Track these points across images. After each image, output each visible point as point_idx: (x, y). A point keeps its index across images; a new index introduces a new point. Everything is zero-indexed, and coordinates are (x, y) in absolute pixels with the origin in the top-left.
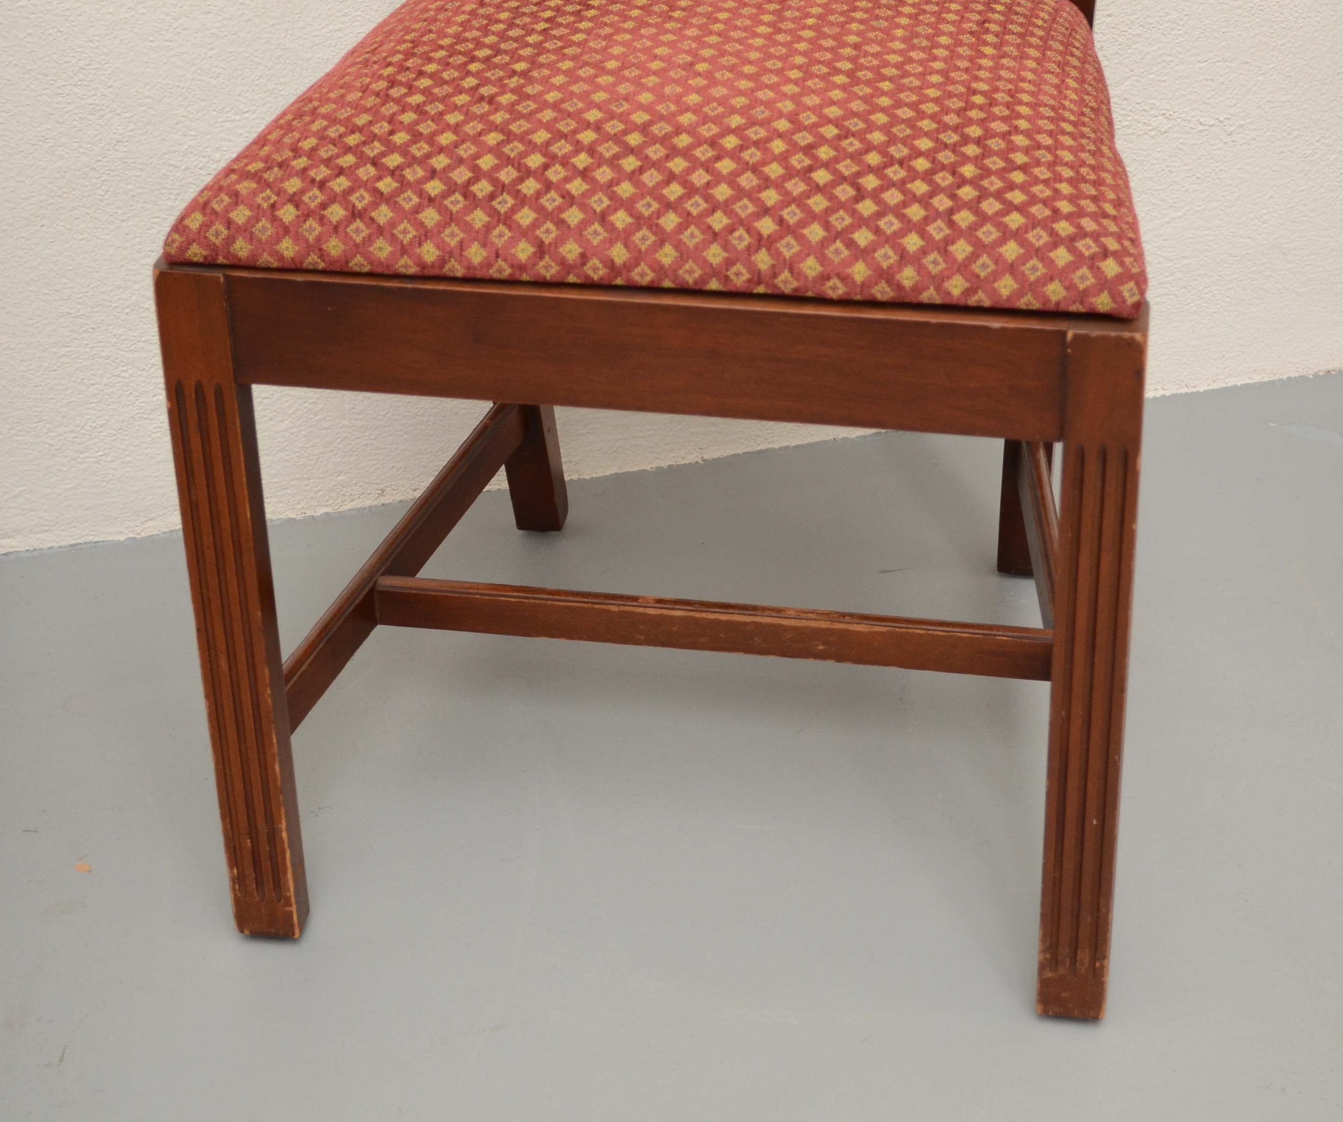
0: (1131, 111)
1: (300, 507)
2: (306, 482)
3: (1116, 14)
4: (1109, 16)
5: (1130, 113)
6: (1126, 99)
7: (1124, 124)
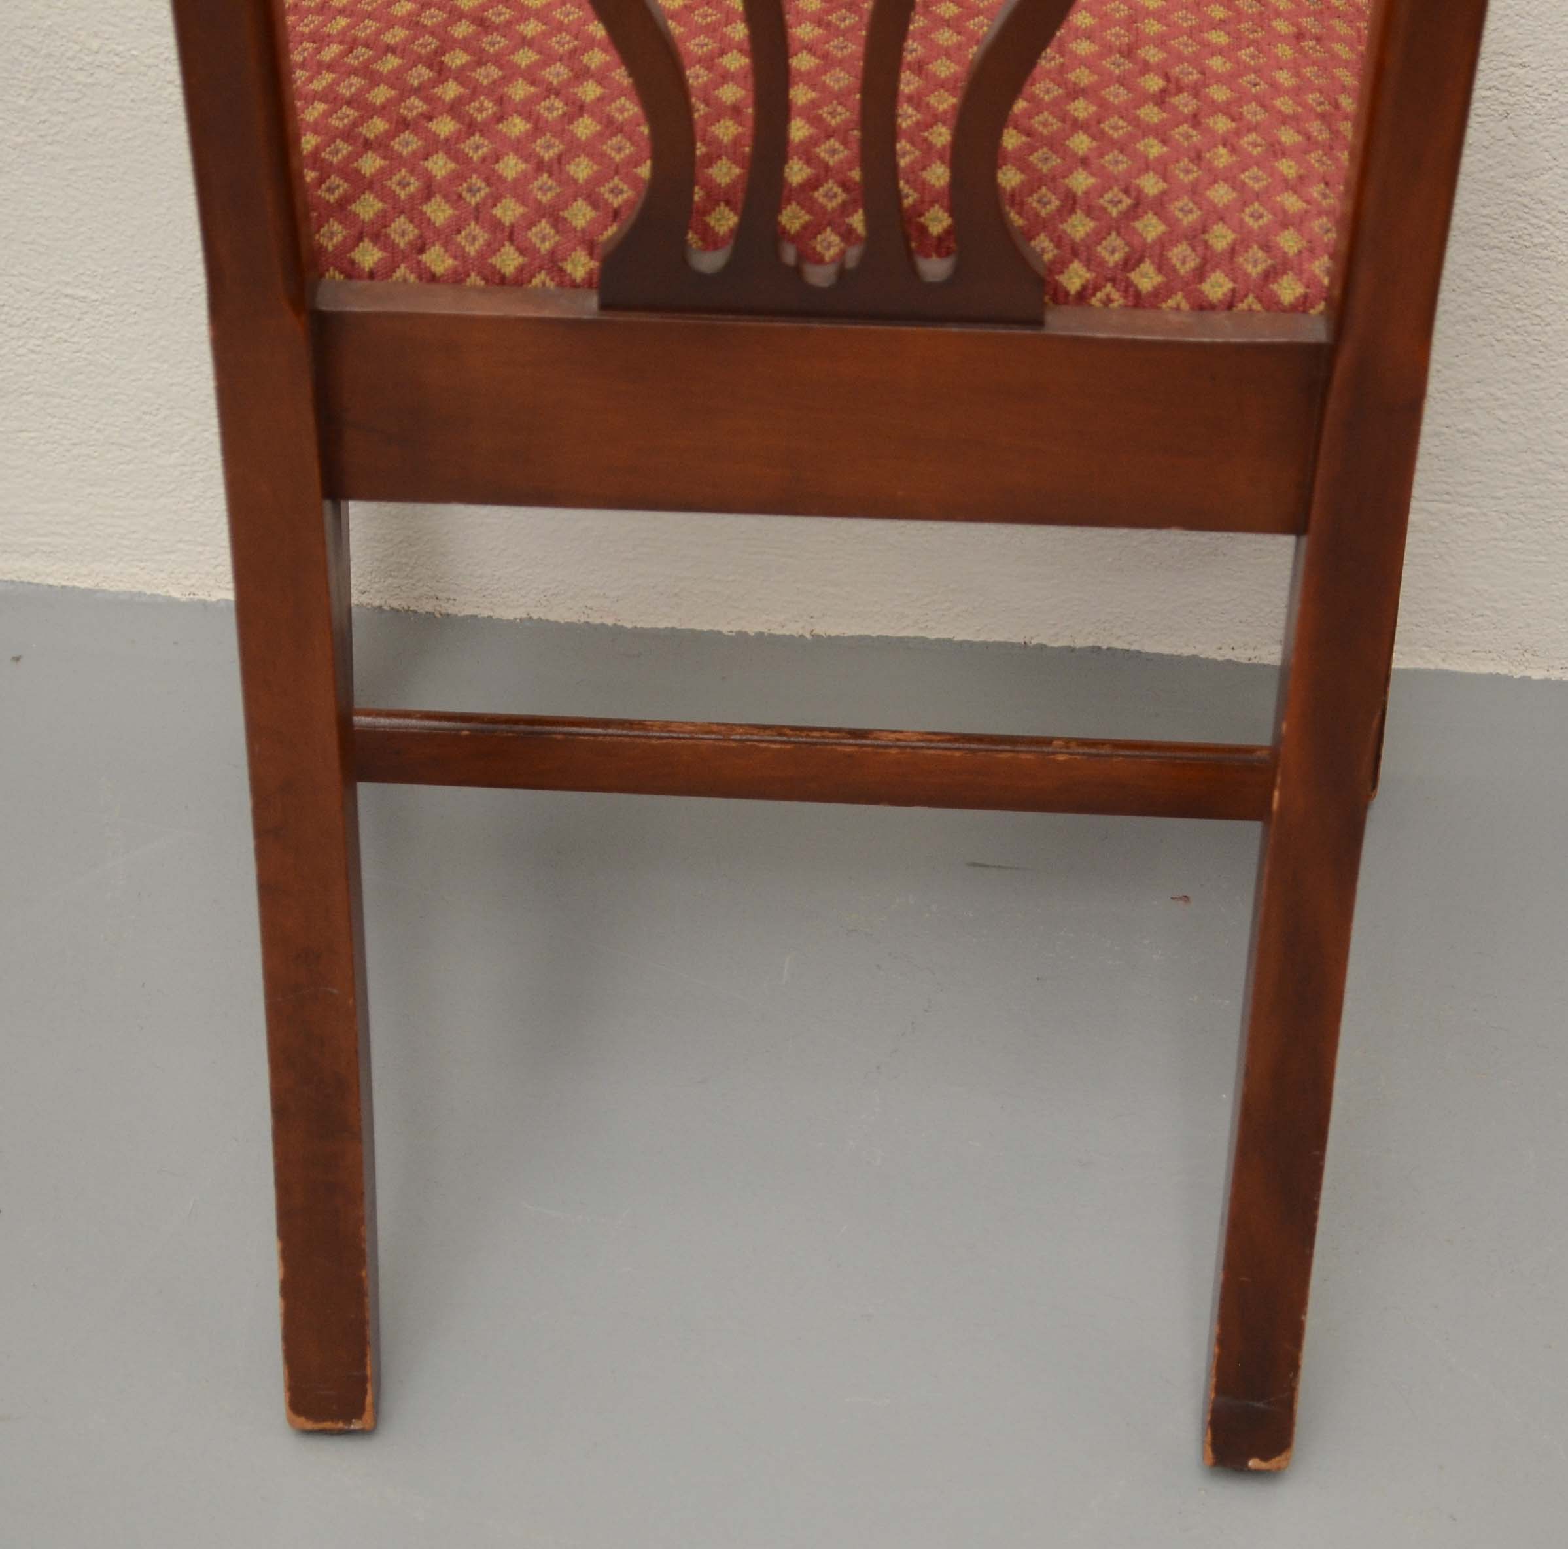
0: (1549, 222)
1: (188, 583)
2: (200, 549)
3: (1534, 66)
4: (1523, 66)
5: (1548, 226)
6: (1541, 202)
7: (1536, 241)
